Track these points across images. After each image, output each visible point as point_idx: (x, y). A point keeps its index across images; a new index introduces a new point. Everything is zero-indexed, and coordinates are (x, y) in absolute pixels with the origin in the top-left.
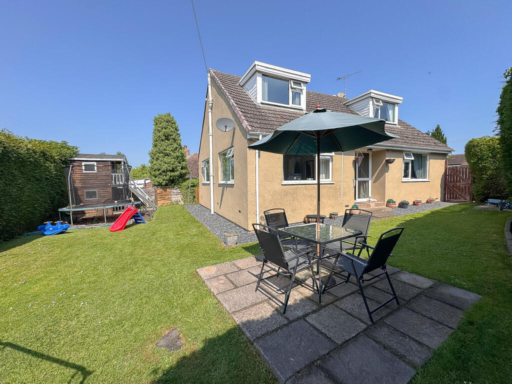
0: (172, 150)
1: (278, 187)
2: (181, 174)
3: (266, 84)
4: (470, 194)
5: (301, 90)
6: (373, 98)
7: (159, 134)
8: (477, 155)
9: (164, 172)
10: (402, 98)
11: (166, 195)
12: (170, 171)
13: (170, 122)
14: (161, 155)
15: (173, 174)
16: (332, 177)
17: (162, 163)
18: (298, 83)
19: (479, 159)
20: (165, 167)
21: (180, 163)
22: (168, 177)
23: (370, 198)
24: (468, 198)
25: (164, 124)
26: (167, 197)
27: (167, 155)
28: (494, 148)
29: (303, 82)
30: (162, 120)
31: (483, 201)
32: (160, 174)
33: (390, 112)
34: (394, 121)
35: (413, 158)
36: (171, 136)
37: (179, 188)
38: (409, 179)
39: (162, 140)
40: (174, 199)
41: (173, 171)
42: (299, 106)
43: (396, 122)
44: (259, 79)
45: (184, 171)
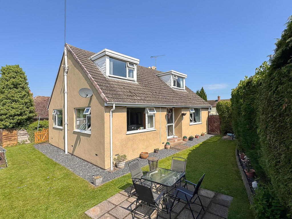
0: (20, 97)
1: (124, 136)
2: (28, 117)
3: (112, 63)
4: (219, 130)
5: (134, 68)
6: (173, 74)
7: (7, 83)
8: (221, 110)
9: (11, 116)
10: (186, 75)
11: (12, 136)
12: (18, 115)
13: (19, 72)
14: (9, 101)
15: (20, 117)
16: (155, 126)
17: (10, 108)
18: (132, 64)
19: (222, 112)
20: (13, 112)
21: (28, 108)
22: (15, 121)
23: (174, 135)
24: (219, 132)
25: (12, 74)
26: (13, 138)
27: (15, 101)
28: (228, 107)
29: (135, 64)
30: (10, 71)
31: (225, 134)
32: (7, 118)
33: (181, 82)
34: (183, 88)
35: (194, 112)
36: (19, 84)
37: (26, 129)
38: (193, 123)
39: (10, 88)
40: (21, 139)
41: (21, 115)
42: (133, 79)
43: (184, 89)
44: (108, 60)
45: (31, 115)
